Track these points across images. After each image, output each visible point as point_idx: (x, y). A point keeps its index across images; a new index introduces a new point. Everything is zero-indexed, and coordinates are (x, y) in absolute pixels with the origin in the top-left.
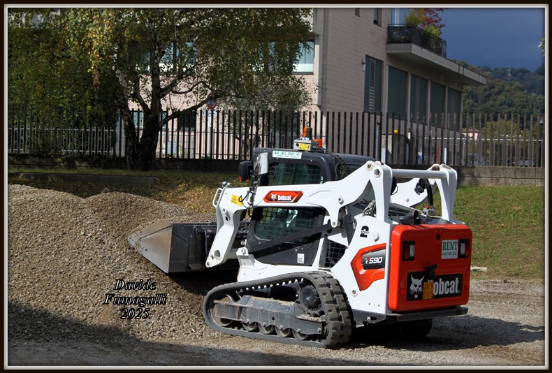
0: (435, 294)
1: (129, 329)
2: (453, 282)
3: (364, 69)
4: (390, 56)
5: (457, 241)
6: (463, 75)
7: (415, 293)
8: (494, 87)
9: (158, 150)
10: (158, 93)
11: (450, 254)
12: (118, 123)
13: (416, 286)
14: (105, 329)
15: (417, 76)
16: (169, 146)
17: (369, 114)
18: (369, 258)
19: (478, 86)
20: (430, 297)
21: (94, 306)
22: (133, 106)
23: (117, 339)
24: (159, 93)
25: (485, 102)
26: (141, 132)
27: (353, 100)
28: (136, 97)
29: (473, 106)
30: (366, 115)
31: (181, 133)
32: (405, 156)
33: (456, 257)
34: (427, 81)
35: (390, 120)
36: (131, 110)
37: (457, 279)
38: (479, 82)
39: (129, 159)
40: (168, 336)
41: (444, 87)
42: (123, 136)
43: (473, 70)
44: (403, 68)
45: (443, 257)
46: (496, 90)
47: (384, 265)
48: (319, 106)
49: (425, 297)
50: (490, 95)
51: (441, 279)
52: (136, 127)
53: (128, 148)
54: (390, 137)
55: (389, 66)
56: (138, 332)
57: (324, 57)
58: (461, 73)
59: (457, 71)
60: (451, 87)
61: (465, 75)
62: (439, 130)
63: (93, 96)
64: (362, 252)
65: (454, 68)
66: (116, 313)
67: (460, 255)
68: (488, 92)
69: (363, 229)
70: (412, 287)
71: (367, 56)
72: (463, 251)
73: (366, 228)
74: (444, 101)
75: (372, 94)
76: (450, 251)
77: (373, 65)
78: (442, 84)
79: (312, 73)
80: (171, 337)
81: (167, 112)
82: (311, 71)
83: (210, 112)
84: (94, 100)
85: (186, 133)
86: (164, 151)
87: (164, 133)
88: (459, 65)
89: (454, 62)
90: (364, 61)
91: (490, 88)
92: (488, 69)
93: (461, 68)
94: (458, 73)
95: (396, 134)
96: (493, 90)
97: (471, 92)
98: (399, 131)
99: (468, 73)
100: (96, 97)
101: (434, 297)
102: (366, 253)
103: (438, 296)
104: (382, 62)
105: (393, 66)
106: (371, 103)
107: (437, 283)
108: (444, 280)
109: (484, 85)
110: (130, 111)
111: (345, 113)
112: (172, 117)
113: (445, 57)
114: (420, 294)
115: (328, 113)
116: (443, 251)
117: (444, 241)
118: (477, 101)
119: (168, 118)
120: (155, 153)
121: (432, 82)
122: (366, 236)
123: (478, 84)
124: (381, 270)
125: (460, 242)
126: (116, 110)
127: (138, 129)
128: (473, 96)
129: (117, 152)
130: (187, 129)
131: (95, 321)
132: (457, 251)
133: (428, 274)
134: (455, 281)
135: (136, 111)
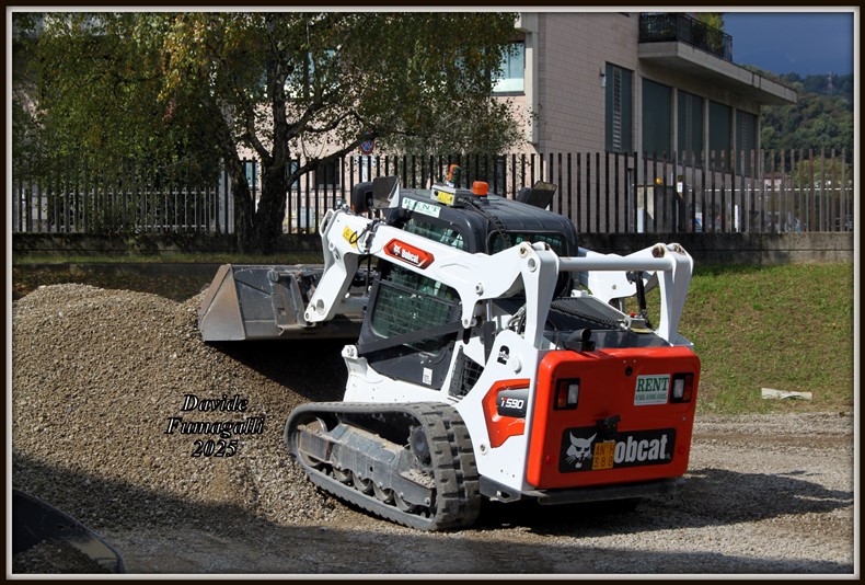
0: (618, 461)
1: (255, 507)
2: (656, 441)
3: (604, 85)
4: (644, 62)
5: (668, 376)
6: (759, 89)
7: (577, 460)
8: (807, 106)
9: (286, 221)
10: (284, 133)
11: (653, 397)
12: (222, 181)
13: (579, 449)
14: (219, 508)
15: (686, 93)
16: (303, 214)
17: (617, 155)
18: (506, 398)
19: (782, 105)
20: (607, 467)
21: (199, 472)
22: (245, 153)
23: (238, 523)
24: (286, 132)
25: (793, 130)
26: (258, 194)
27: (587, 133)
28: (250, 140)
29: (774, 137)
30: (612, 157)
31: (321, 194)
32: (674, 220)
33: (665, 401)
34: (702, 99)
35: (650, 164)
36: (241, 159)
37: (664, 437)
38: (784, 100)
39: (241, 236)
40: (317, 516)
41: (730, 108)
42: (231, 201)
43: (773, 80)
44: (666, 80)
45: (637, 403)
46: (810, 110)
47: (525, 413)
48: (535, 145)
49: (597, 466)
50: (801, 118)
51: (630, 438)
52: (251, 186)
53: (239, 221)
54: (650, 190)
55: (644, 79)
56: (271, 512)
57: (540, 68)
58: (757, 85)
59: (750, 83)
60: (741, 108)
61: (762, 88)
62: (728, 177)
63: (181, 140)
64: (498, 387)
65: (745, 77)
66: (234, 482)
67: (672, 399)
68: (797, 114)
69: (501, 350)
70: (571, 452)
71: (607, 63)
72: (679, 391)
73: (505, 349)
74: (730, 131)
75: (617, 123)
76: (652, 392)
77: (617, 77)
78: (727, 103)
79: (522, 94)
80: (323, 517)
81: (298, 161)
82: (520, 89)
83: (365, 159)
84: (182, 145)
85: (330, 194)
86: (294, 223)
87: (294, 194)
88: (753, 73)
89: (744, 68)
90: (604, 71)
91: (801, 108)
92: (797, 78)
93: (757, 77)
94: (752, 86)
95: (659, 186)
96: (804, 110)
97: (771, 115)
98: (665, 180)
99: (767, 86)
100: (186, 140)
101: (616, 465)
102: (504, 389)
103: (624, 464)
104: (632, 71)
105: (649, 77)
106: (617, 137)
107: (622, 444)
108: (638, 438)
109: (792, 103)
110: (240, 162)
111: (579, 155)
112: (306, 170)
113: (730, 60)
114: (587, 463)
115: (551, 155)
116: (637, 393)
117: (639, 377)
118: (780, 129)
119: (300, 172)
120: (281, 226)
121: (710, 101)
122: (504, 362)
123: (783, 102)
124: (521, 420)
125: (675, 377)
126: (218, 160)
127: (254, 189)
128: (773, 120)
129: (223, 226)
130: (330, 186)
131: (203, 496)
132: (667, 392)
133: (605, 431)
134: (660, 439)
135: (250, 161)
